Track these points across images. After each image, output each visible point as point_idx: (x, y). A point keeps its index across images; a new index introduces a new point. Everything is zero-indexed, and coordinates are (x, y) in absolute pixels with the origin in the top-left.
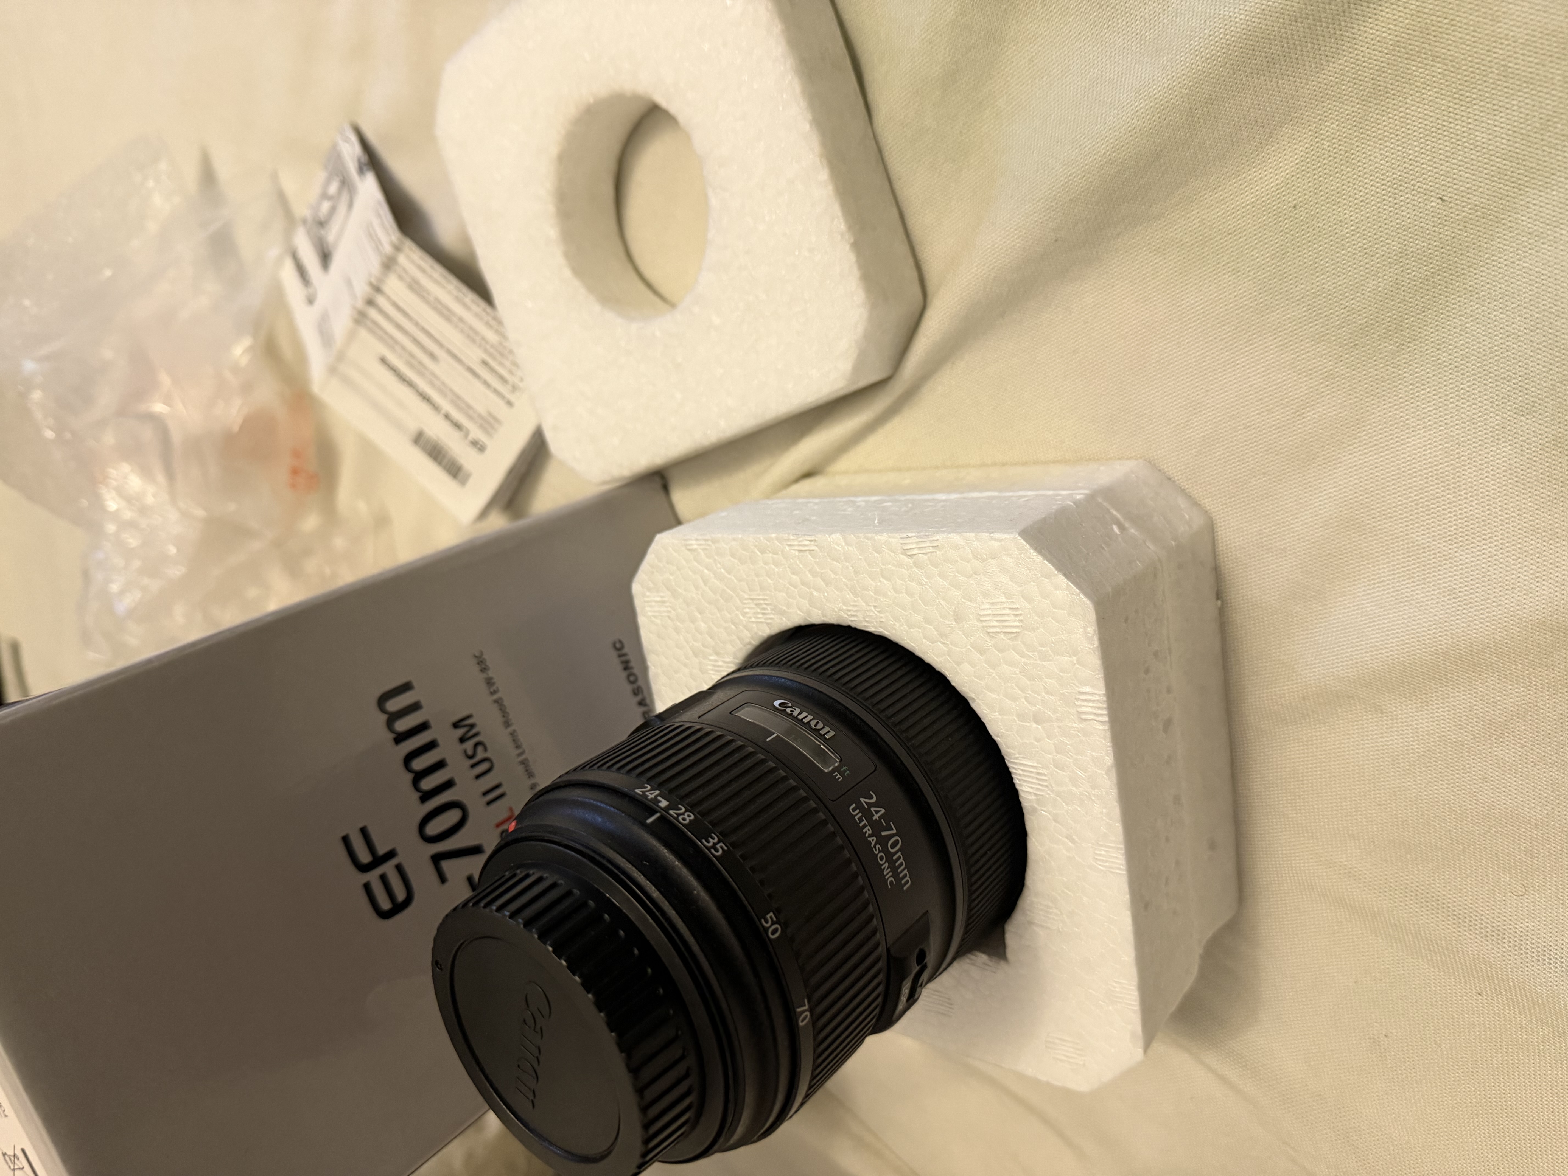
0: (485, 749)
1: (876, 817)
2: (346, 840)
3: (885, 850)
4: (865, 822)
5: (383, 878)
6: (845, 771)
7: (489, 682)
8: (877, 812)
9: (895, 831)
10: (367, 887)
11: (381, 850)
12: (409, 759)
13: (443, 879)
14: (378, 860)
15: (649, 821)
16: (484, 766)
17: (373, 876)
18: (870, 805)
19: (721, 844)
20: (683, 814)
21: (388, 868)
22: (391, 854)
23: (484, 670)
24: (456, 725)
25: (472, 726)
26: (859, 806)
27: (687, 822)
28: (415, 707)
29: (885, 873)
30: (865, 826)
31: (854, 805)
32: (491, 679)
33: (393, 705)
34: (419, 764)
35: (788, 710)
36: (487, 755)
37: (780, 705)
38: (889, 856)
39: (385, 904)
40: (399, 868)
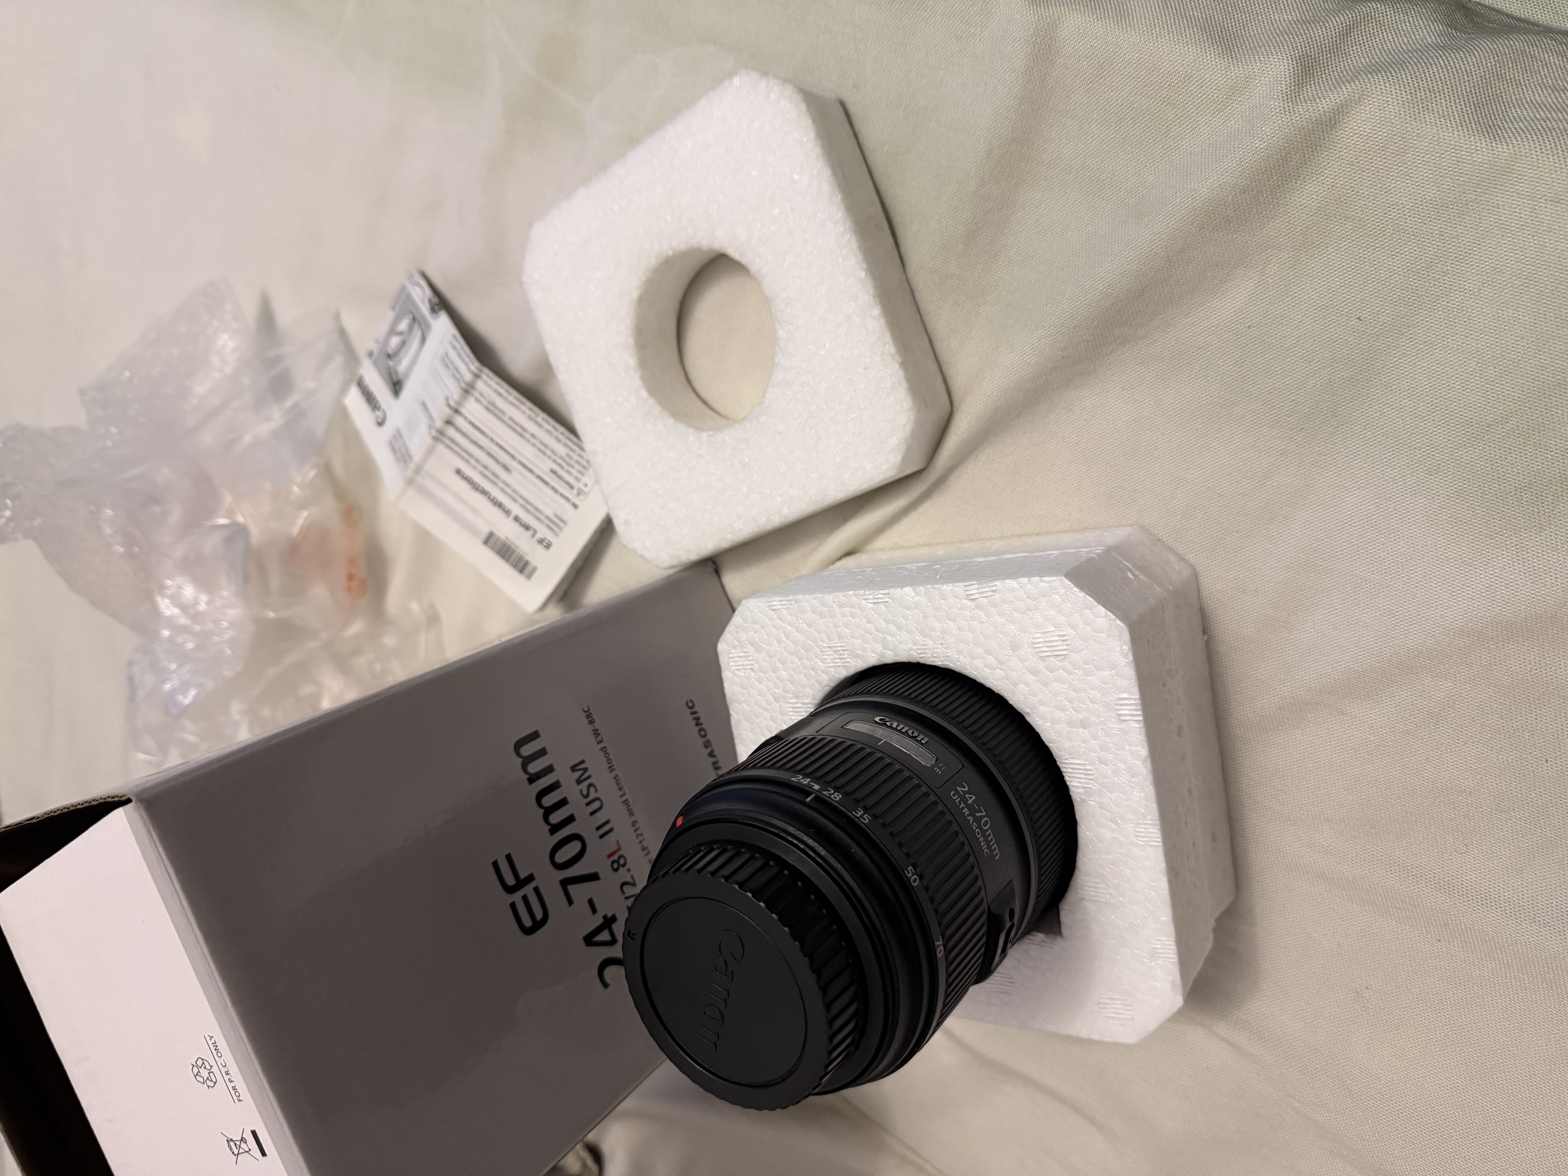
0: (596, 790)
1: (970, 802)
2: (495, 864)
3: (979, 827)
4: (963, 805)
5: (525, 898)
6: (942, 767)
7: (596, 733)
8: (970, 798)
9: (984, 814)
10: (513, 906)
11: (523, 876)
12: (541, 795)
13: (570, 902)
14: (521, 883)
15: (808, 800)
16: (596, 805)
17: (517, 897)
18: (965, 793)
19: (866, 815)
20: (833, 794)
21: (528, 890)
22: (530, 878)
23: (592, 722)
24: (573, 769)
25: (586, 770)
26: (957, 793)
27: (838, 799)
28: (542, 752)
29: (982, 845)
30: (963, 808)
31: (953, 792)
32: (597, 730)
33: (527, 750)
34: (548, 801)
35: (888, 724)
36: (597, 795)
37: (880, 720)
38: (984, 832)
39: (528, 923)
40: (536, 890)
